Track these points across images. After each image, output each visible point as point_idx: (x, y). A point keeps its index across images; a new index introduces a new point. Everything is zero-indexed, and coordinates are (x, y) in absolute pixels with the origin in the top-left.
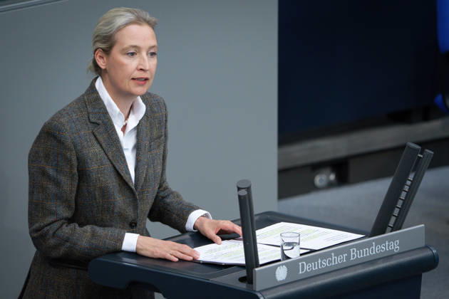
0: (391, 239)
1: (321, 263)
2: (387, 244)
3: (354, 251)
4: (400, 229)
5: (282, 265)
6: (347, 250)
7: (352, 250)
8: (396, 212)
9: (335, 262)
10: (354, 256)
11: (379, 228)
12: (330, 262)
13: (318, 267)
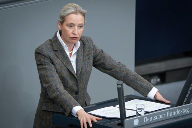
0: (185, 108)
1: (154, 117)
2: (183, 110)
3: (168, 113)
4: (189, 103)
5: (136, 118)
6: (165, 112)
7: (167, 112)
8: (187, 96)
9: (160, 118)
10: (168, 115)
11: (180, 103)
12: (158, 117)
13: (152, 119)
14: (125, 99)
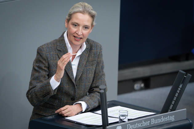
0: (171, 115)
1: (138, 125)
2: (168, 117)
3: (153, 120)
4: (175, 110)
5: (119, 125)
6: (150, 120)
7: (152, 119)
8: (173, 102)
9: (144, 125)
10: (153, 122)
11: (165, 109)
12: (142, 125)
13: (136, 127)
14: (108, 105)
